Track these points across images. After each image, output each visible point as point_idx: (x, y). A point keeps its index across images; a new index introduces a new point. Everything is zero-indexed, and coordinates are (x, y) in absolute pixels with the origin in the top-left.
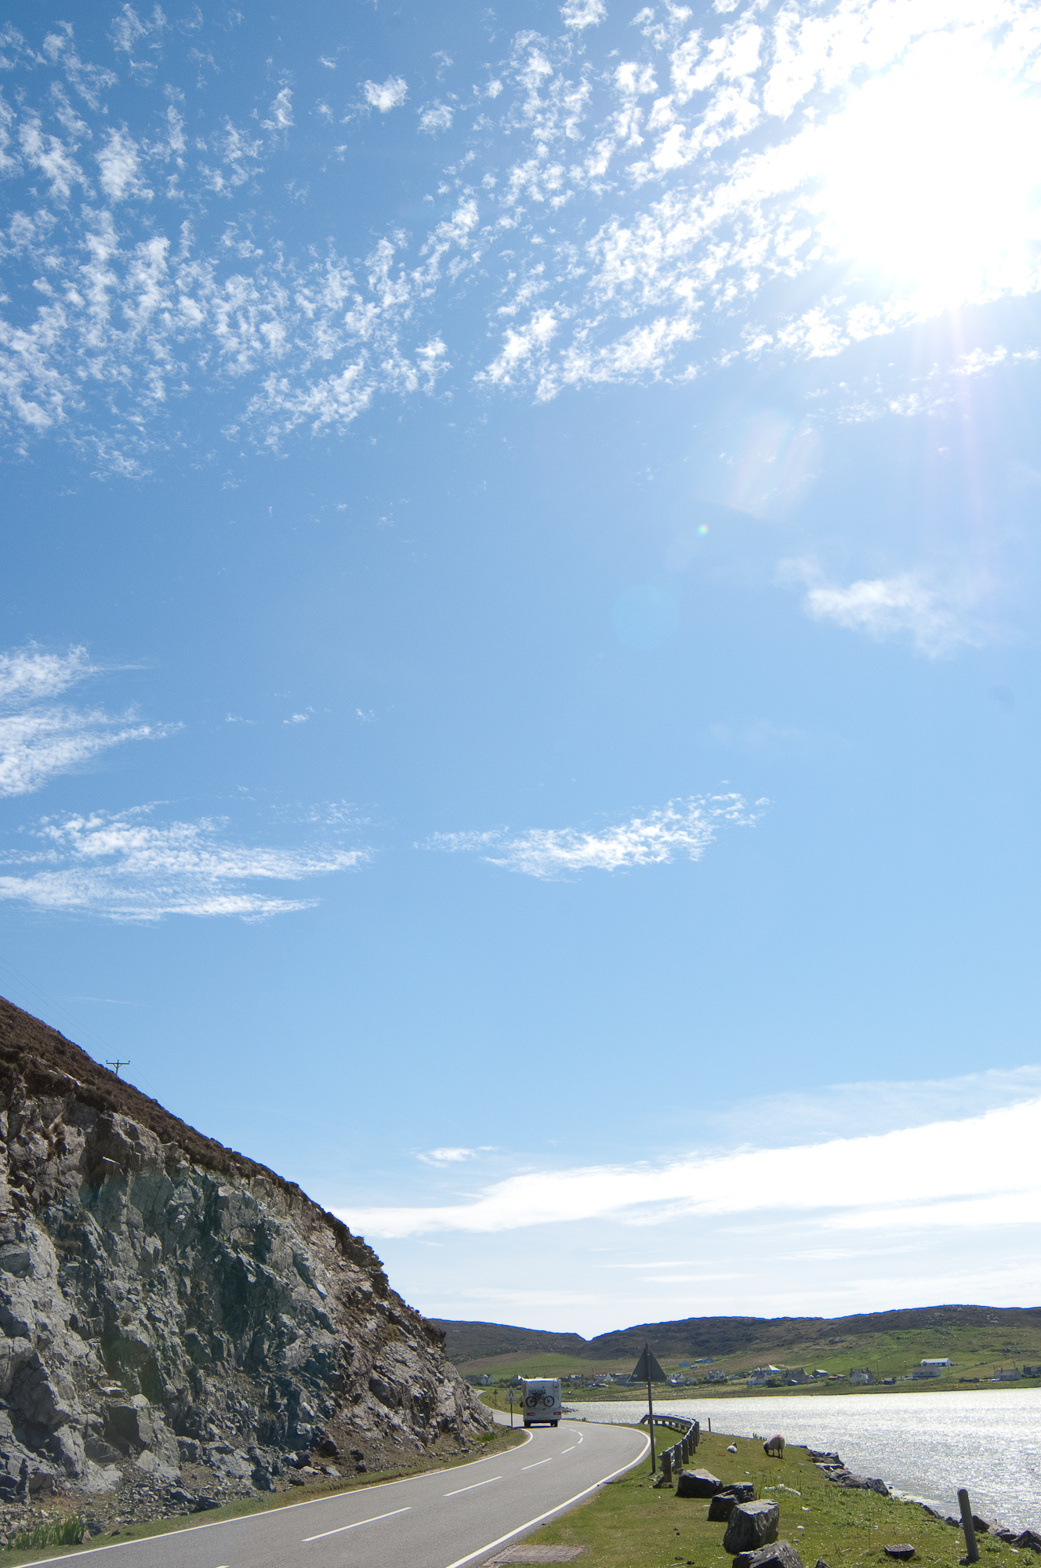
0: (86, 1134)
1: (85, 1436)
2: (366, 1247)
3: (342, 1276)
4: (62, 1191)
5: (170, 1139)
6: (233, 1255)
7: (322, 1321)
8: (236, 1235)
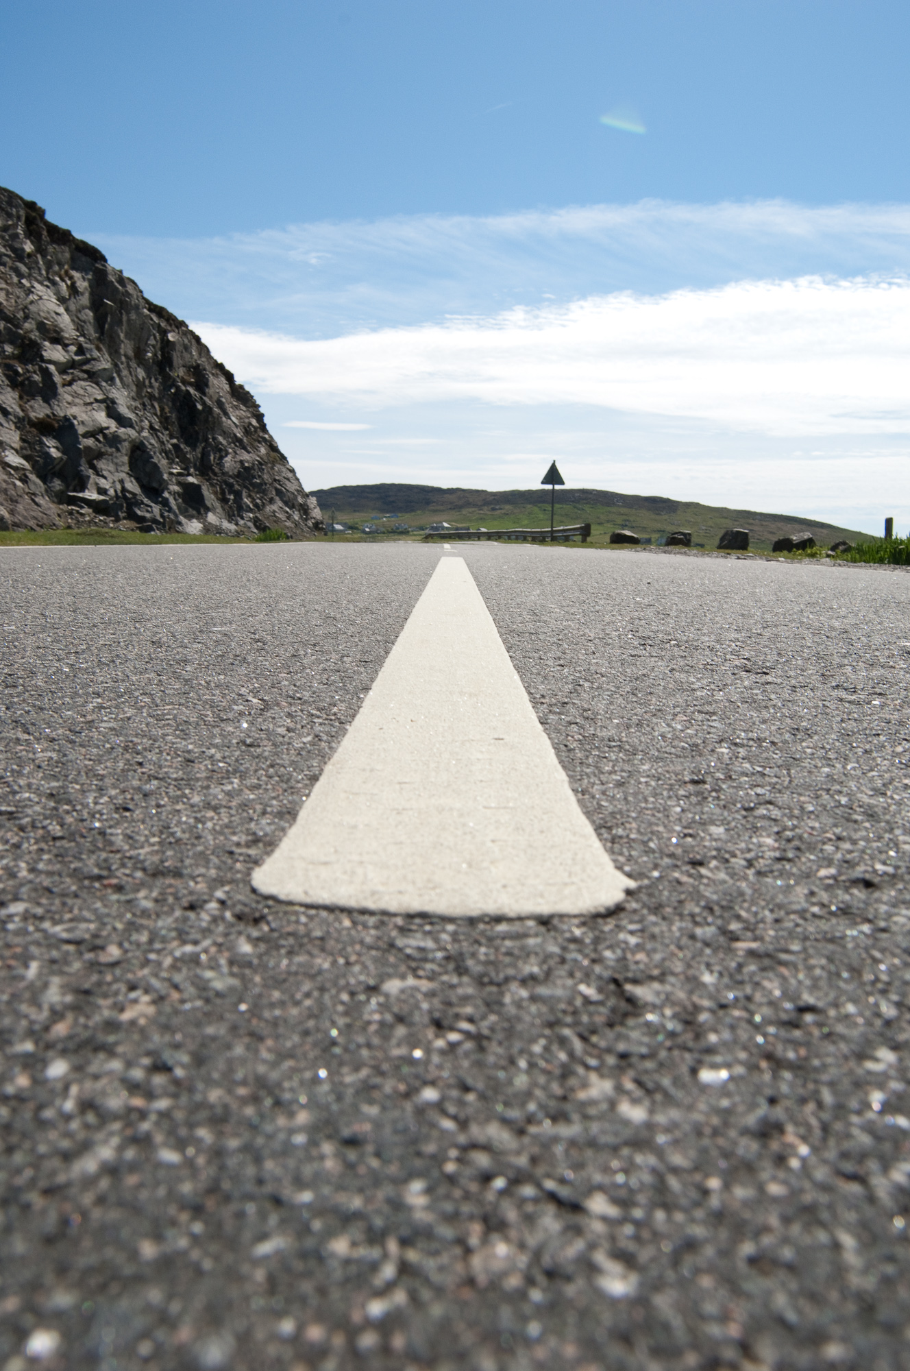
0: (89, 280)
1: (177, 499)
2: (247, 393)
3: (240, 413)
4: (82, 326)
6: (184, 388)
7: (240, 444)
8: (182, 373)
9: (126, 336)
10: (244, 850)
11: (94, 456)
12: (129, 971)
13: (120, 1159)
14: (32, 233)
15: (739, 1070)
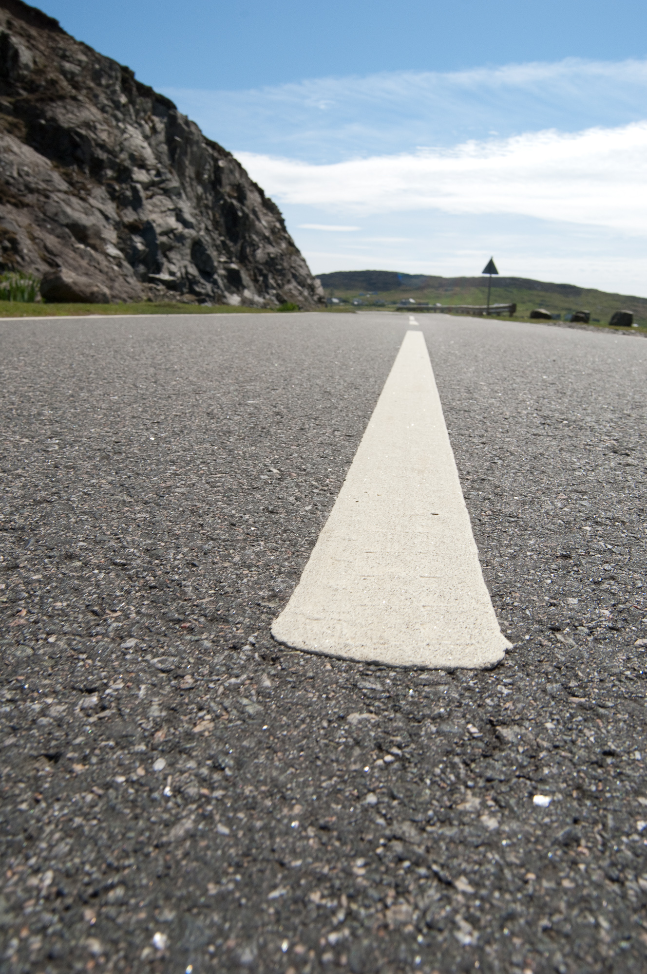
0: (164, 123)
1: (223, 280)
2: (273, 204)
3: (268, 218)
4: (159, 156)
6: (229, 200)
7: (268, 240)
8: (229, 189)
9: (191, 163)
10: (266, 604)
11: (166, 249)
12: (198, 696)
13: (196, 829)
14: (126, 90)
15: (559, 796)
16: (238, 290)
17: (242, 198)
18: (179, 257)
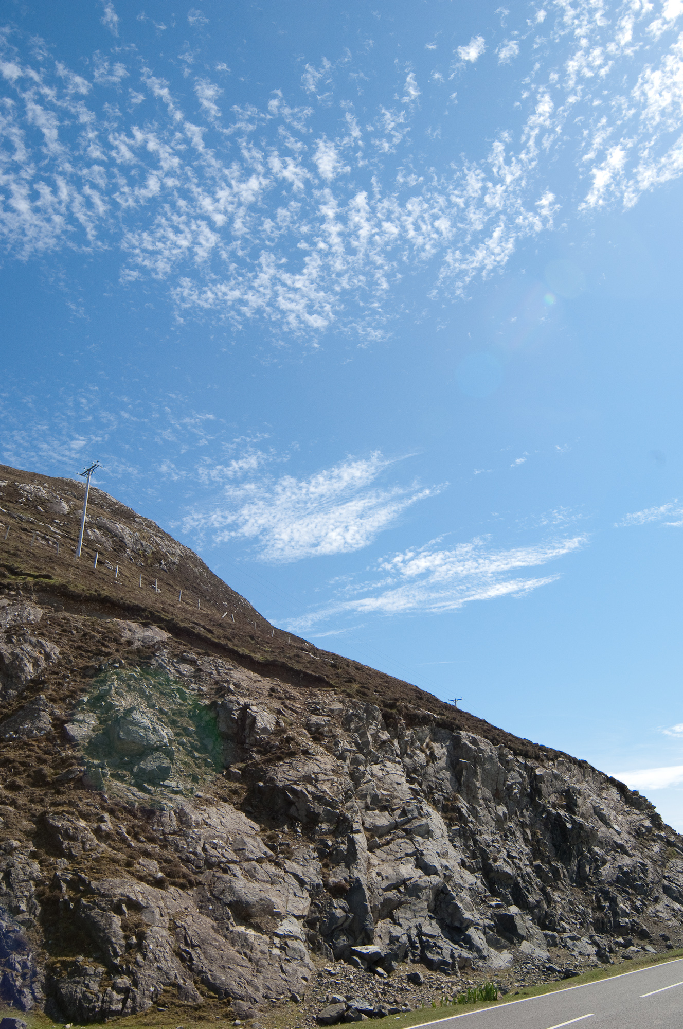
0: (446, 746)
1: (485, 933)
2: (641, 797)
3: (628, 818)
4: (439, 783)
5: (498, 742)
6: (554, 811)
7: (622, 849)
8: (553, 798)
9: (483, 783)
11: (394, 907)
14: (390, 725)
16: (512, 942)
17: (571, 806)
18: (409, 915)
